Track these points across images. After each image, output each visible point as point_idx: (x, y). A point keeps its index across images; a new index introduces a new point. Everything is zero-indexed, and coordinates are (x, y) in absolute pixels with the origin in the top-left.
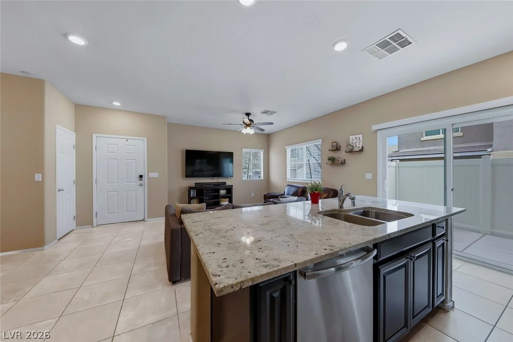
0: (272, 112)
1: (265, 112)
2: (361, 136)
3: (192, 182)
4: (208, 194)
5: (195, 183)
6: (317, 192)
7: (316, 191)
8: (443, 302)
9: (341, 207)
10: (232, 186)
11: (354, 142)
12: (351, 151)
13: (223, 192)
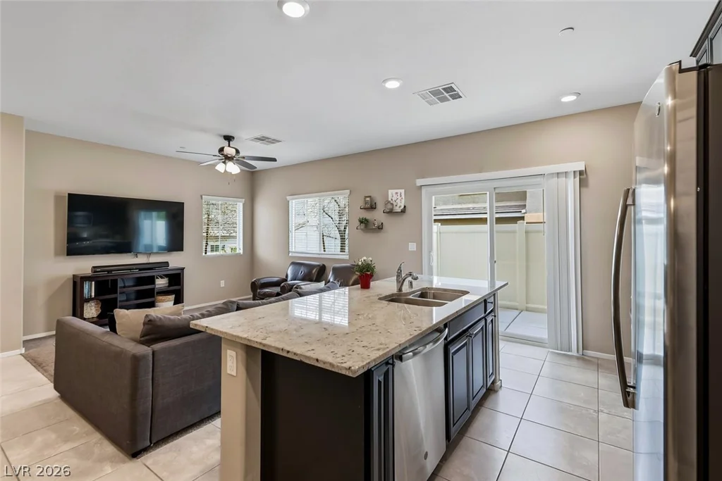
0: (274, 140)
1: (262, 139)
2: (403, 191)
3: (85, 265)
4: (125, 290)
5: (94, 267)
6: (369, 273)
7: (368, 271)
8: (493, 383)
9: (400, 290)
10: (183, 269)
11: (394, 199)
12: (391, 212)
13: (161, 283)
